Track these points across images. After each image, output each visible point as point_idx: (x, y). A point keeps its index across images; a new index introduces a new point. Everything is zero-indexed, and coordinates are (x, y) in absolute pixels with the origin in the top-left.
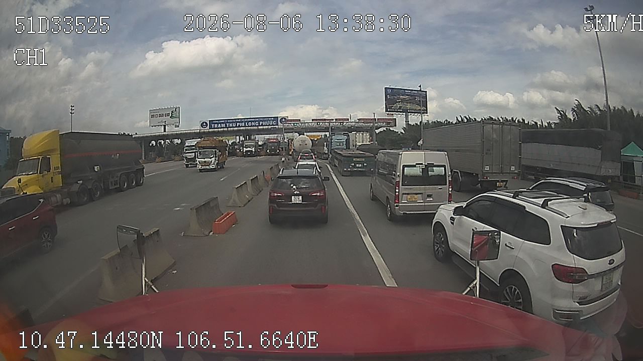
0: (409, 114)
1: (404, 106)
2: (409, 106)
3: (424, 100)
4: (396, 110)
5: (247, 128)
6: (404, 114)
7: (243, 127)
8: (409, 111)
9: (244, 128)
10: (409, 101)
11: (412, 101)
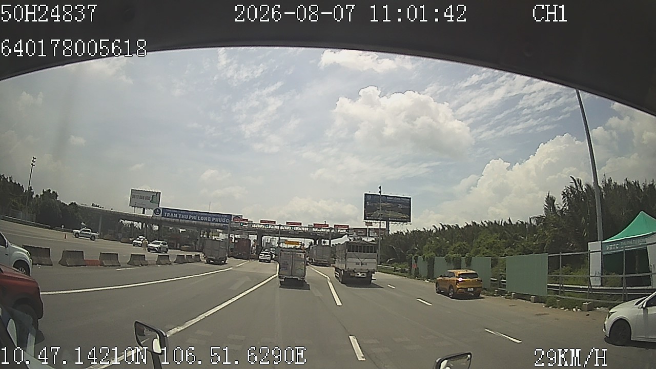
0: (390, 222)
1: (385, 214)
2: (390, 214)
3: (408, 207)
4: (376, 218)
5: (198, 222)
6: (385, 222)
7: (195, 220)
8: (390, 219)
9: (196, 222)
10: (390, 209)
11: (394, 209)
